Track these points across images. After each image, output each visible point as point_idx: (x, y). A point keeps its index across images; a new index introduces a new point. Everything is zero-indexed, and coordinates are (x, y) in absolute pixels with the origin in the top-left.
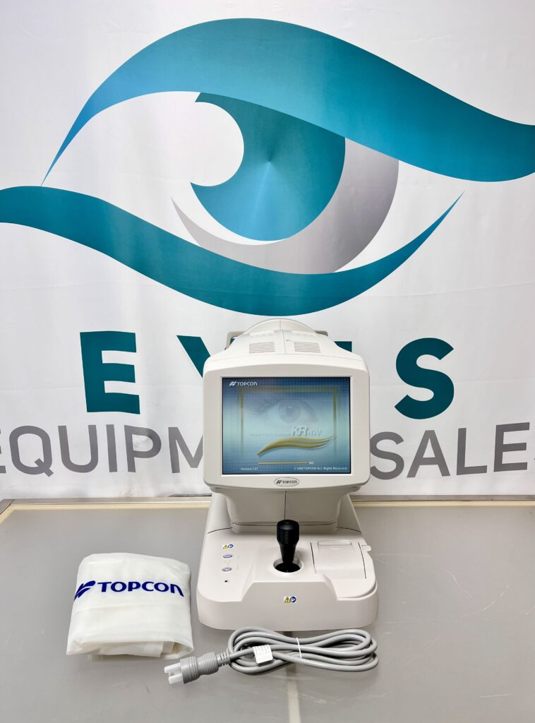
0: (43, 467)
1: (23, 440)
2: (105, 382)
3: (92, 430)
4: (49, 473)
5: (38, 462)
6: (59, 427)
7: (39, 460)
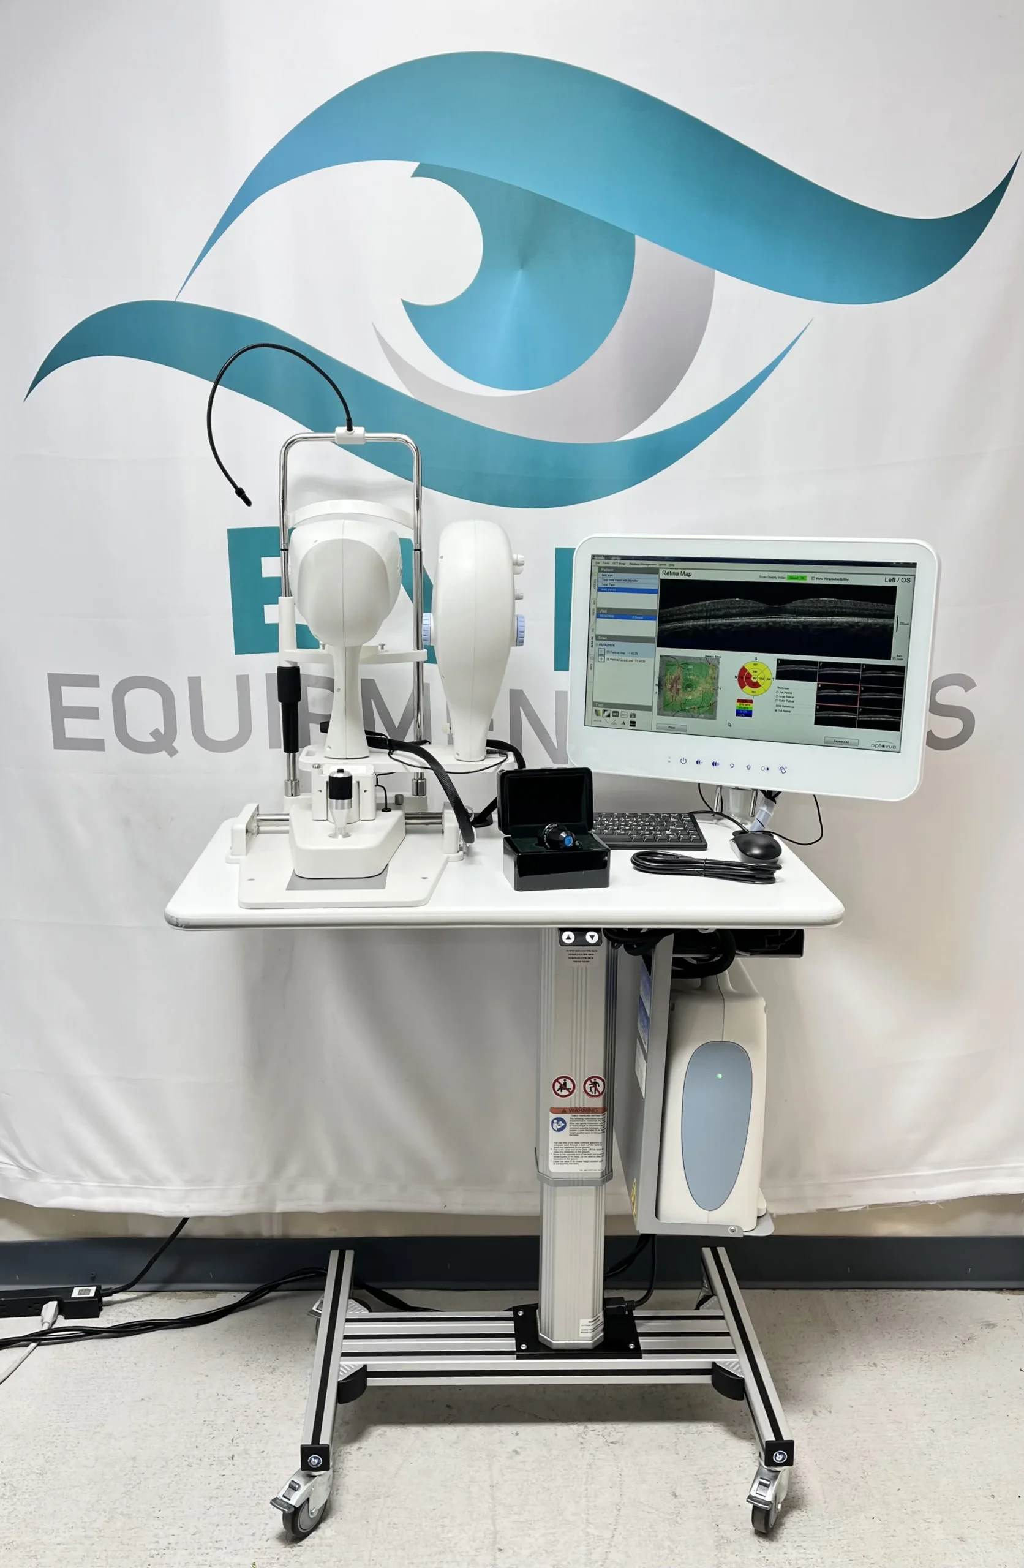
0: (164, 741)
1: (134, 698)
2: (266, 606)
3: (243, 682)
4: (172, 752)
5: (155, 733)
6: (190, 679)
7: (157, 731)
